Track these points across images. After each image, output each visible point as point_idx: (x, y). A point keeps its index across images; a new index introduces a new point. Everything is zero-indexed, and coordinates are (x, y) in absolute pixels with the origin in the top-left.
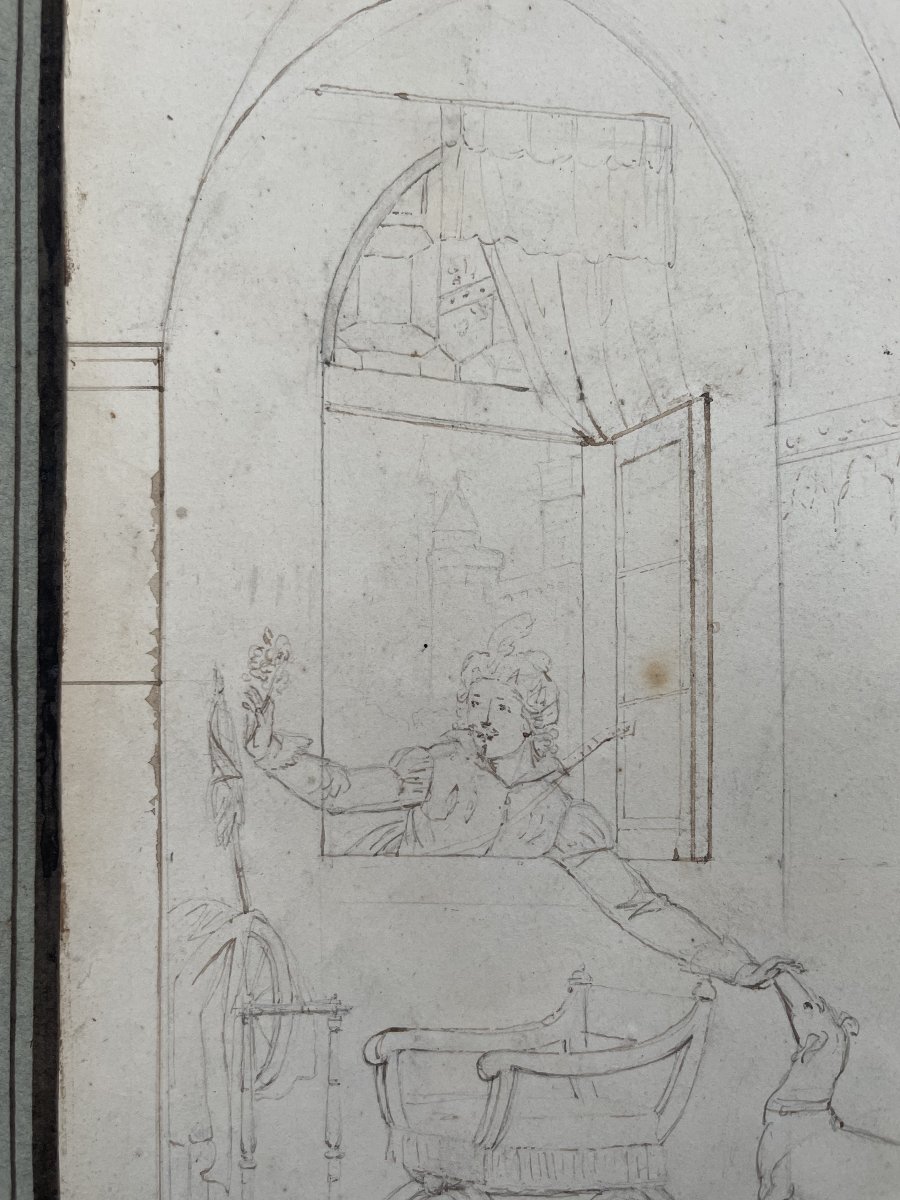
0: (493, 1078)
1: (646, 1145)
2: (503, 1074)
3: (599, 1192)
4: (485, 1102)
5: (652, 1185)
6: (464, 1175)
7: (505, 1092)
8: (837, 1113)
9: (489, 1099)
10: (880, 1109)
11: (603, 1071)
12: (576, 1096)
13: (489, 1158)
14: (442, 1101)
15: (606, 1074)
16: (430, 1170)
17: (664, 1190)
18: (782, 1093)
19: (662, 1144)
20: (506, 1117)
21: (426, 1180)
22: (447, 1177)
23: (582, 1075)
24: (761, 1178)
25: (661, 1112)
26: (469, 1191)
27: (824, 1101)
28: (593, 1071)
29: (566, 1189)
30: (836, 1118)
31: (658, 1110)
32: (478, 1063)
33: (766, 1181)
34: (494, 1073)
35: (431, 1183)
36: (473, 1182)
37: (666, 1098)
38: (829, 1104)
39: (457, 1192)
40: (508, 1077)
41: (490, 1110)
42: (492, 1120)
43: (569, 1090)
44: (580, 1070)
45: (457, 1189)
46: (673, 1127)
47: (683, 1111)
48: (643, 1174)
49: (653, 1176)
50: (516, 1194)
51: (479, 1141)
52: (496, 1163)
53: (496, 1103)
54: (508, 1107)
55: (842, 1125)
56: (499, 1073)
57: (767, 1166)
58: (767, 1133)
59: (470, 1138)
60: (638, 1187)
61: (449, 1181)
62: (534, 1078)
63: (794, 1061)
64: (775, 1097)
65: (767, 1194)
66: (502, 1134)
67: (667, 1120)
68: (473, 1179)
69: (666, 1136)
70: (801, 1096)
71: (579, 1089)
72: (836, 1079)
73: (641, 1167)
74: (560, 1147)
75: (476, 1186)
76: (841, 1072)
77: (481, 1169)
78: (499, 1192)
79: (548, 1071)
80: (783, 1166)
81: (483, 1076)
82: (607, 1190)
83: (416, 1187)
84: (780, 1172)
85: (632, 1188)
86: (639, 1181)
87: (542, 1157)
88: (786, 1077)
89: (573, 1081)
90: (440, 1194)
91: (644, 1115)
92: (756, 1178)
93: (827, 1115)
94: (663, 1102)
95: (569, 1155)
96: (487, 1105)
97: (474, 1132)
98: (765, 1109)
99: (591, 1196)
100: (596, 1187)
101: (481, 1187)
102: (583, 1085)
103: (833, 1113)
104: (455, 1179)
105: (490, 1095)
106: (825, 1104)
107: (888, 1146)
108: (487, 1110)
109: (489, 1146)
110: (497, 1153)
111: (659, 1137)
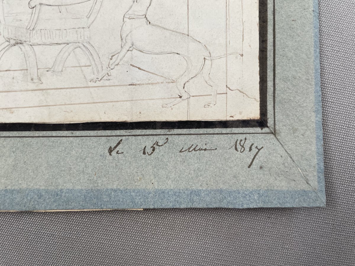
0: (33, 8)
1: (83, 28)
2: (37, 6)
3: (68, 44)
4: (30, 15)
5: (85, 41)
6: (23, 39)
7: (37, 11)
8: (148, 19)
9: (32, 15)
10: (162, 18)
11: (70, 4)
12: (60, 12)
13: (31, 33)
14: (17, 15)
15: (70, 5)
16: (12, 38)
17: (89, 43)
18: (130, 12)
19: (89, 28)
20: (37, 20)
21: (10, 41)
22: (17, 40)
23: (62, 5)
24: (122, 39)
25: (89, 18)
26: (24, 44)
27: (144, 15)
28: (66, 4)
29: (57, 43)
30: (148, 20)
31: (88, 17)
32: (29, 3)
33: (124, 41)
34: (34, 6)
35: (12, 42)
36: (26, 42)
37: (90, 13)
38: (145, 16)
39: (20, 45)
40: (38, 7)
41: (32, 18)
42: (33, 21)
43: (58, 10)
44: (62, 3)
45: (21, 44)
46: (93, 22)
47: (96, 17)
48: (82, 37)
49: (86, 38)
50: (40, 45)
51: (28, 28)
52: (33, 35)
53: (34, 16)
54: (38, 17)
55: (150, 23)
56: (35, 6)
57: (124, 36)
58: (124, 25)
59: (25, 27)
60: (81, 42)
61: (18, 41)
62: (47, 6)
63: (134, 2)
64: (127, 13)
65: (124, 45)
66: (36, 26)
67: (90, 20)
68: (26, 40)
69: (90, 25)
70: (136, 13)
71: (61, 10)
72: (148, 8)
73: (81, 35)
74: (55, 29)
75: (27, 43)
76: (150, 5)
77: (29, 37)
78: (34, 44)
79: (51, 4)
80: (129, 35)
81: (31, 7)
82: (70, 43)
83: (7, 43)
84: (129, 37)
85: (79, 42)
86: (81, 40)
87: (49, 32)
88: (131, 7)
89: (60, 7)
90: (15, 45)
91: (83, 18)
92: (120, 39)
93: (145, 19)
94: (90, 14)
95: (57, 32)
96: (32, 16)
97: (27, 25)
98: (124, 17)
99: (65, 45)
100: (67, 42)
101: (28, 43)
102: (63, 9)
103: (147, 19)
104: (20, 40)
105: (32, 13)
106: (144, 16)
107: (165, 30)
108: (31, 18)
109: (32, 29)
110: (34, 32)
111: (88, 25)
